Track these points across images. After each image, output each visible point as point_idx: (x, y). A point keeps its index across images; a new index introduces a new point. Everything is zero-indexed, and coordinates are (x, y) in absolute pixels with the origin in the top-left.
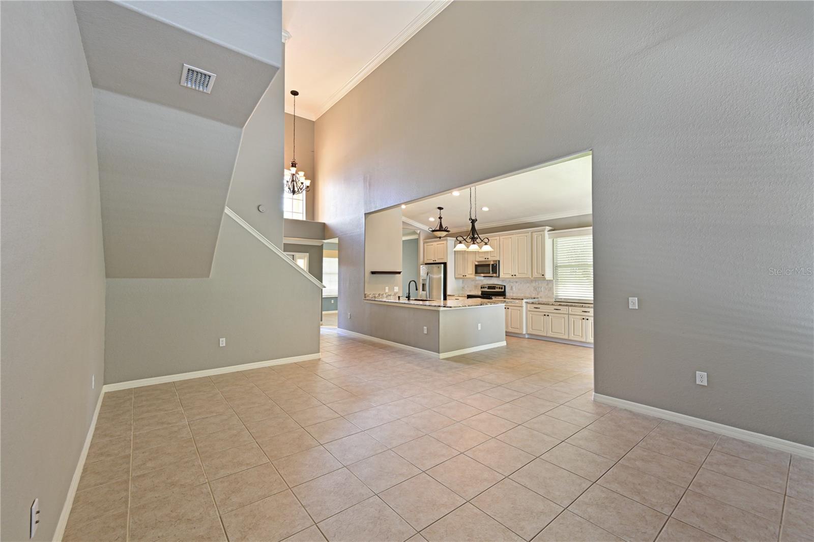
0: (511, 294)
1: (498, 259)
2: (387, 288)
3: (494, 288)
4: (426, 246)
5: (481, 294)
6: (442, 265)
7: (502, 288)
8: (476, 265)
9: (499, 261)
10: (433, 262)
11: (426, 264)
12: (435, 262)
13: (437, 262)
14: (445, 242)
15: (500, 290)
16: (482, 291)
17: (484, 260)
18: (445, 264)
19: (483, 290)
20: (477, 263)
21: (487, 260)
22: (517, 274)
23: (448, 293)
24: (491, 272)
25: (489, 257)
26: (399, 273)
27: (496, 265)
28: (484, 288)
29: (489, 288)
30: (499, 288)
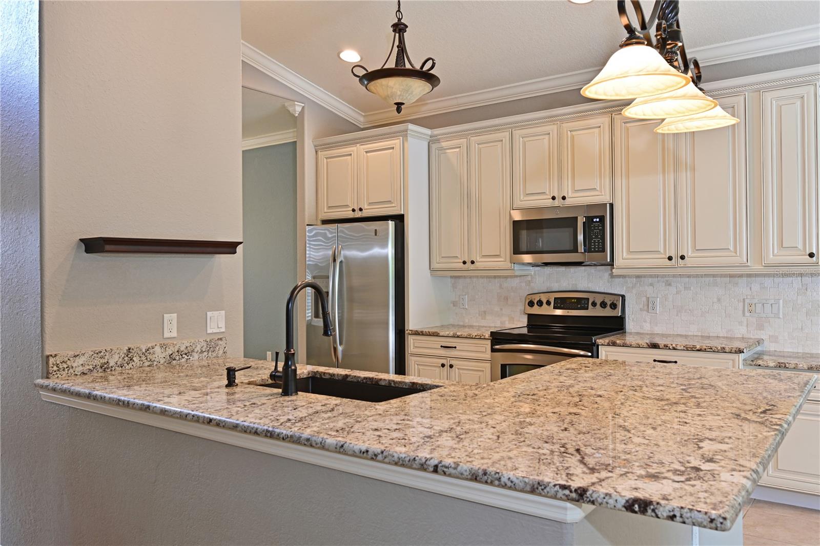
0: (647, 328)
1: (605, 198)
2: (171, 319)
3: (581, 303)
4: (323, 162)
5: (530, 326)
6: (391, 224)
7: (614, 306)
8: (516, 225)
9: (612, 205)
10: (351, 215)
11: (325, 222)
12: (358, 214)
13: (366, 213)
14: (396, 142)
15: (607, 312)
16: (530, 316)
17: (549, 203)
18: (399, 219)
19: (536, 310)
20: (517, 216)
21: (557, 203)
22: (689, 253)
23: (412, 323)
24: (581, 248)
25: (569, 194)
26: (230, 247)
27: (602, 219)
28: (540, 303)
29: (561, 303)
30: (603, 305)
